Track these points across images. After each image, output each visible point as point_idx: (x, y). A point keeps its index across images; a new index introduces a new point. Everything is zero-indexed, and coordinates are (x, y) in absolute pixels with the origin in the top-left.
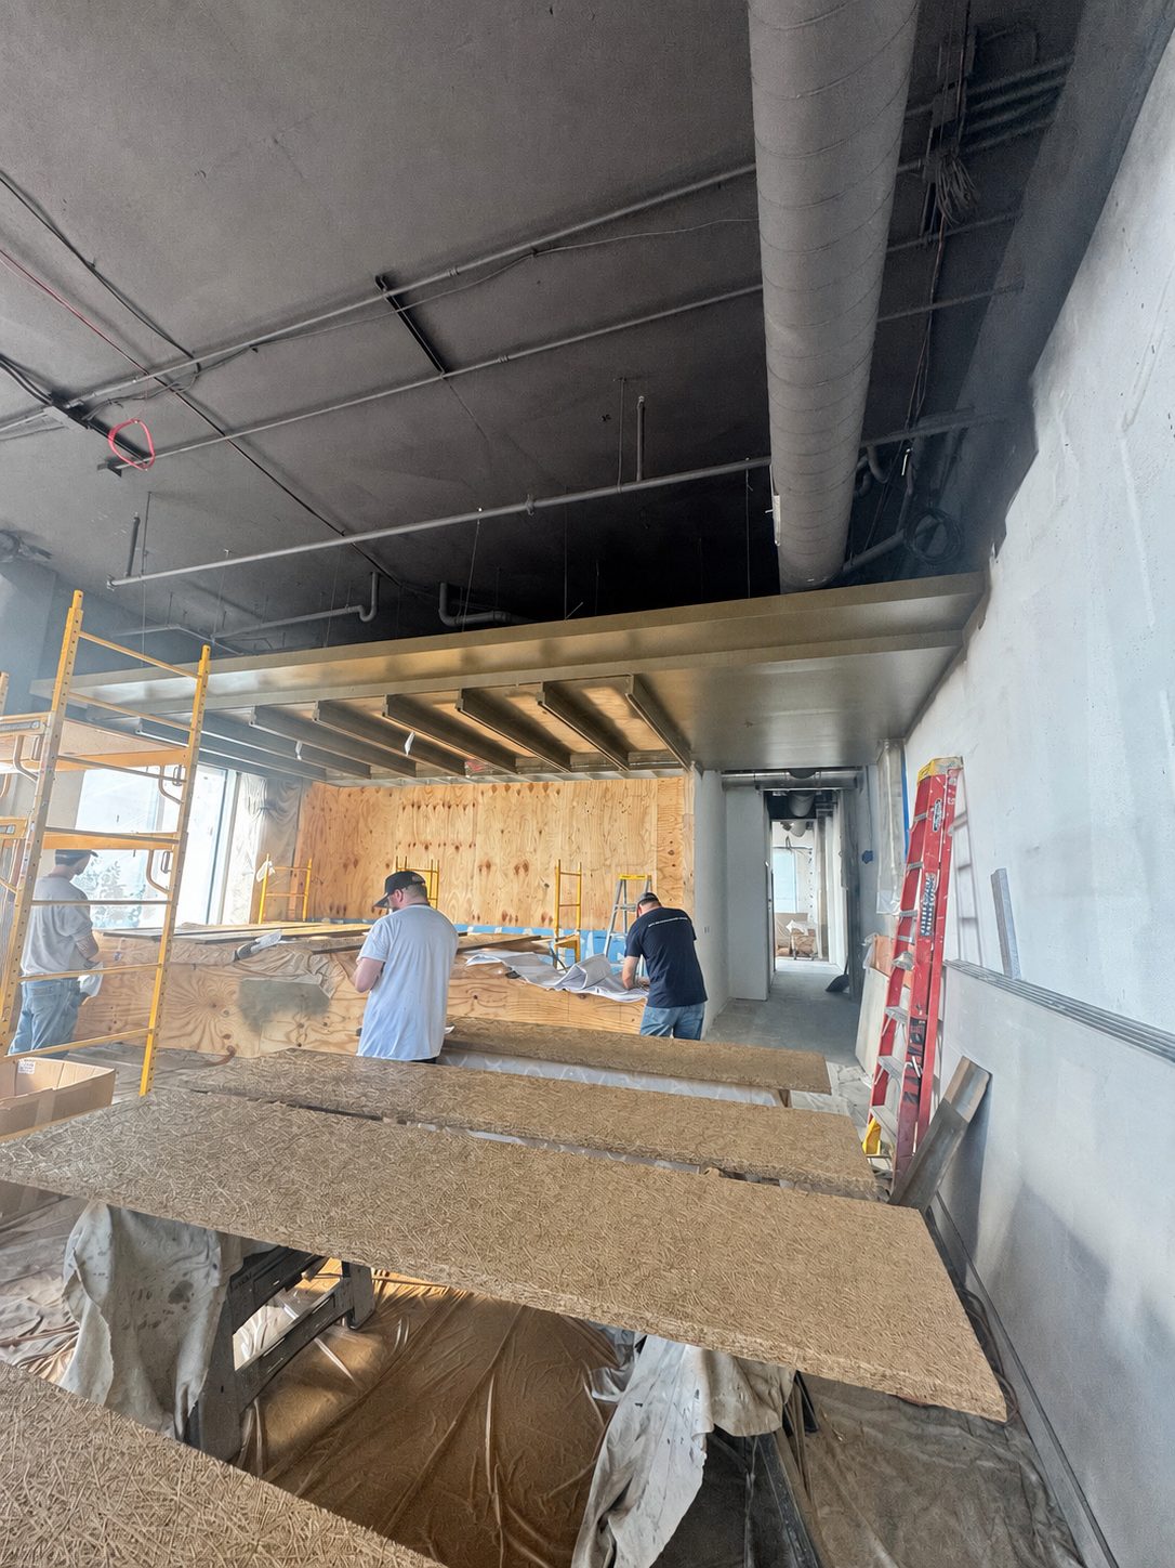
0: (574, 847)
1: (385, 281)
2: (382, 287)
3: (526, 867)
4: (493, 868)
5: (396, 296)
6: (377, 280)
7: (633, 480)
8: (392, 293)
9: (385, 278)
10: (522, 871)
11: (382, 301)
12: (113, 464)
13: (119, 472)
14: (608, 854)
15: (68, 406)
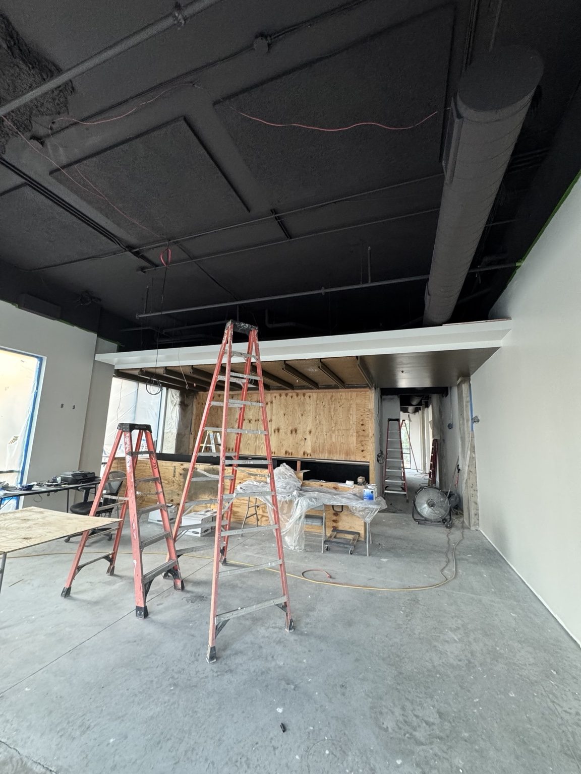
0: (318, 421)
1: (274, 211)
2: (273, 213)
3: (296, 431)
4: (281, 431)
5: (278, 217)
6: (271, 211)
7: (367, 282)
8: (277, 215)
9: (274, 210)
10: (294, 432)
11: (272, 218)
12: (142, 269)
13: (145, 272)
14: (333, 425)
15: (134, 251)
